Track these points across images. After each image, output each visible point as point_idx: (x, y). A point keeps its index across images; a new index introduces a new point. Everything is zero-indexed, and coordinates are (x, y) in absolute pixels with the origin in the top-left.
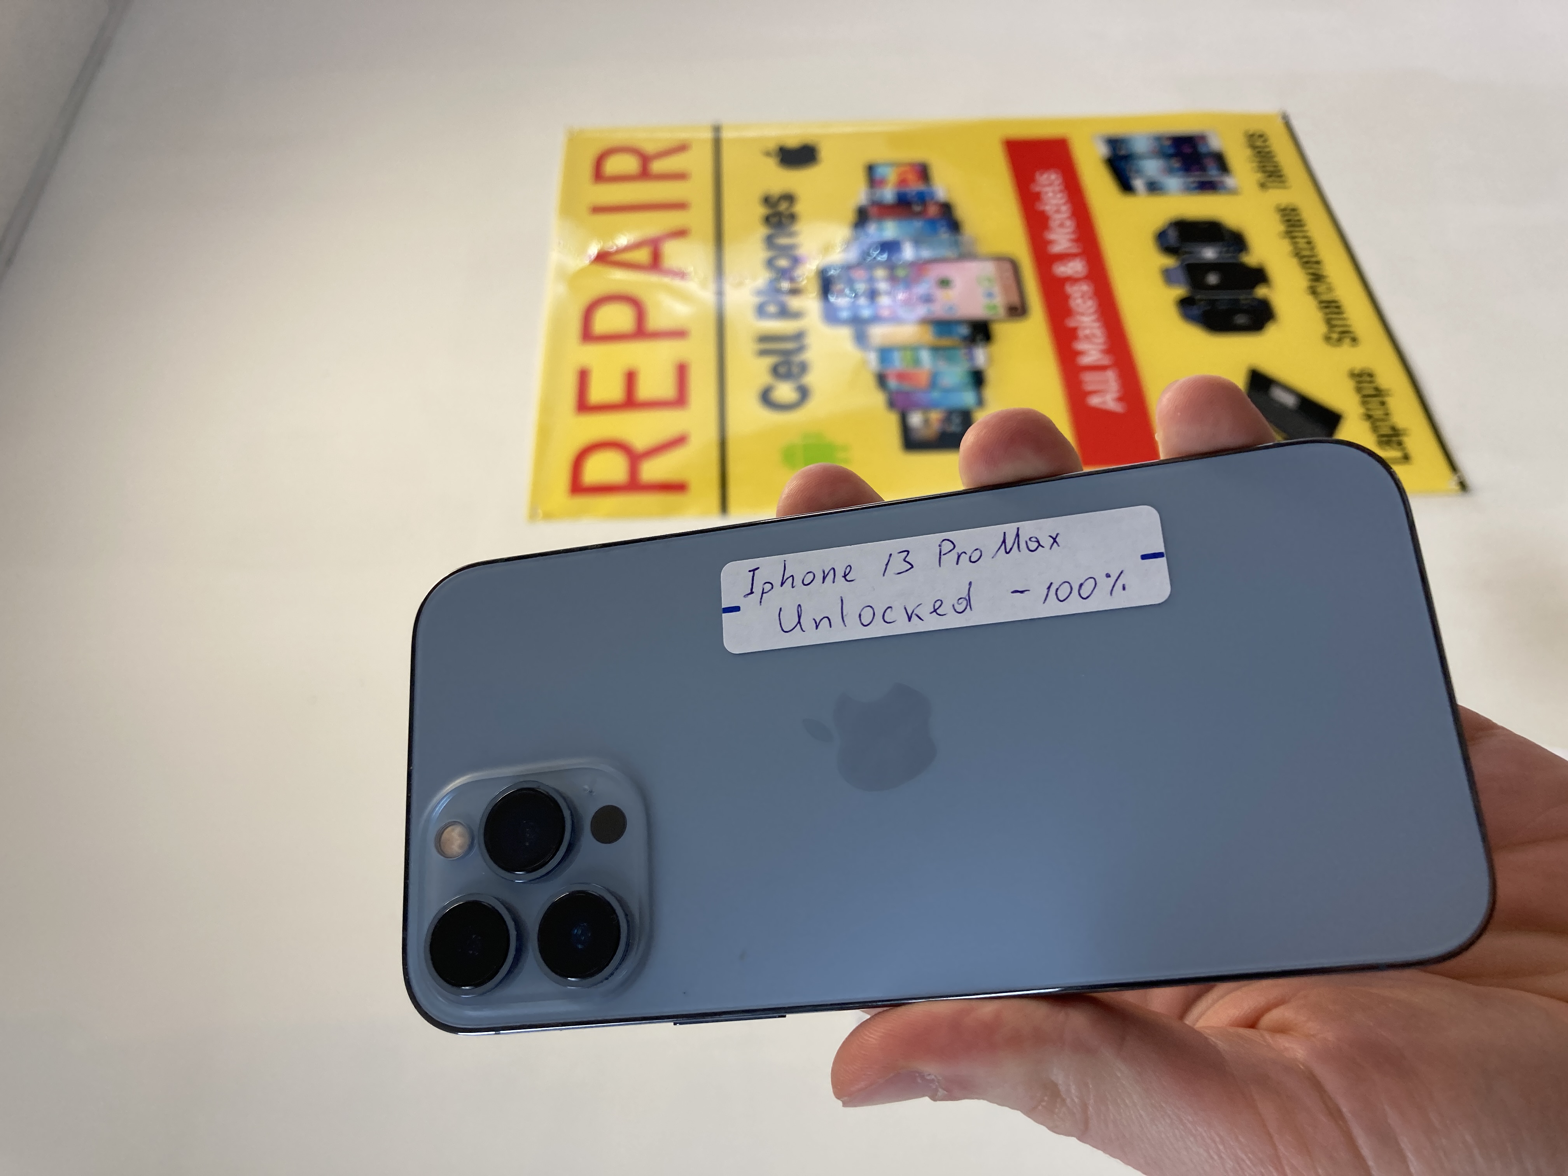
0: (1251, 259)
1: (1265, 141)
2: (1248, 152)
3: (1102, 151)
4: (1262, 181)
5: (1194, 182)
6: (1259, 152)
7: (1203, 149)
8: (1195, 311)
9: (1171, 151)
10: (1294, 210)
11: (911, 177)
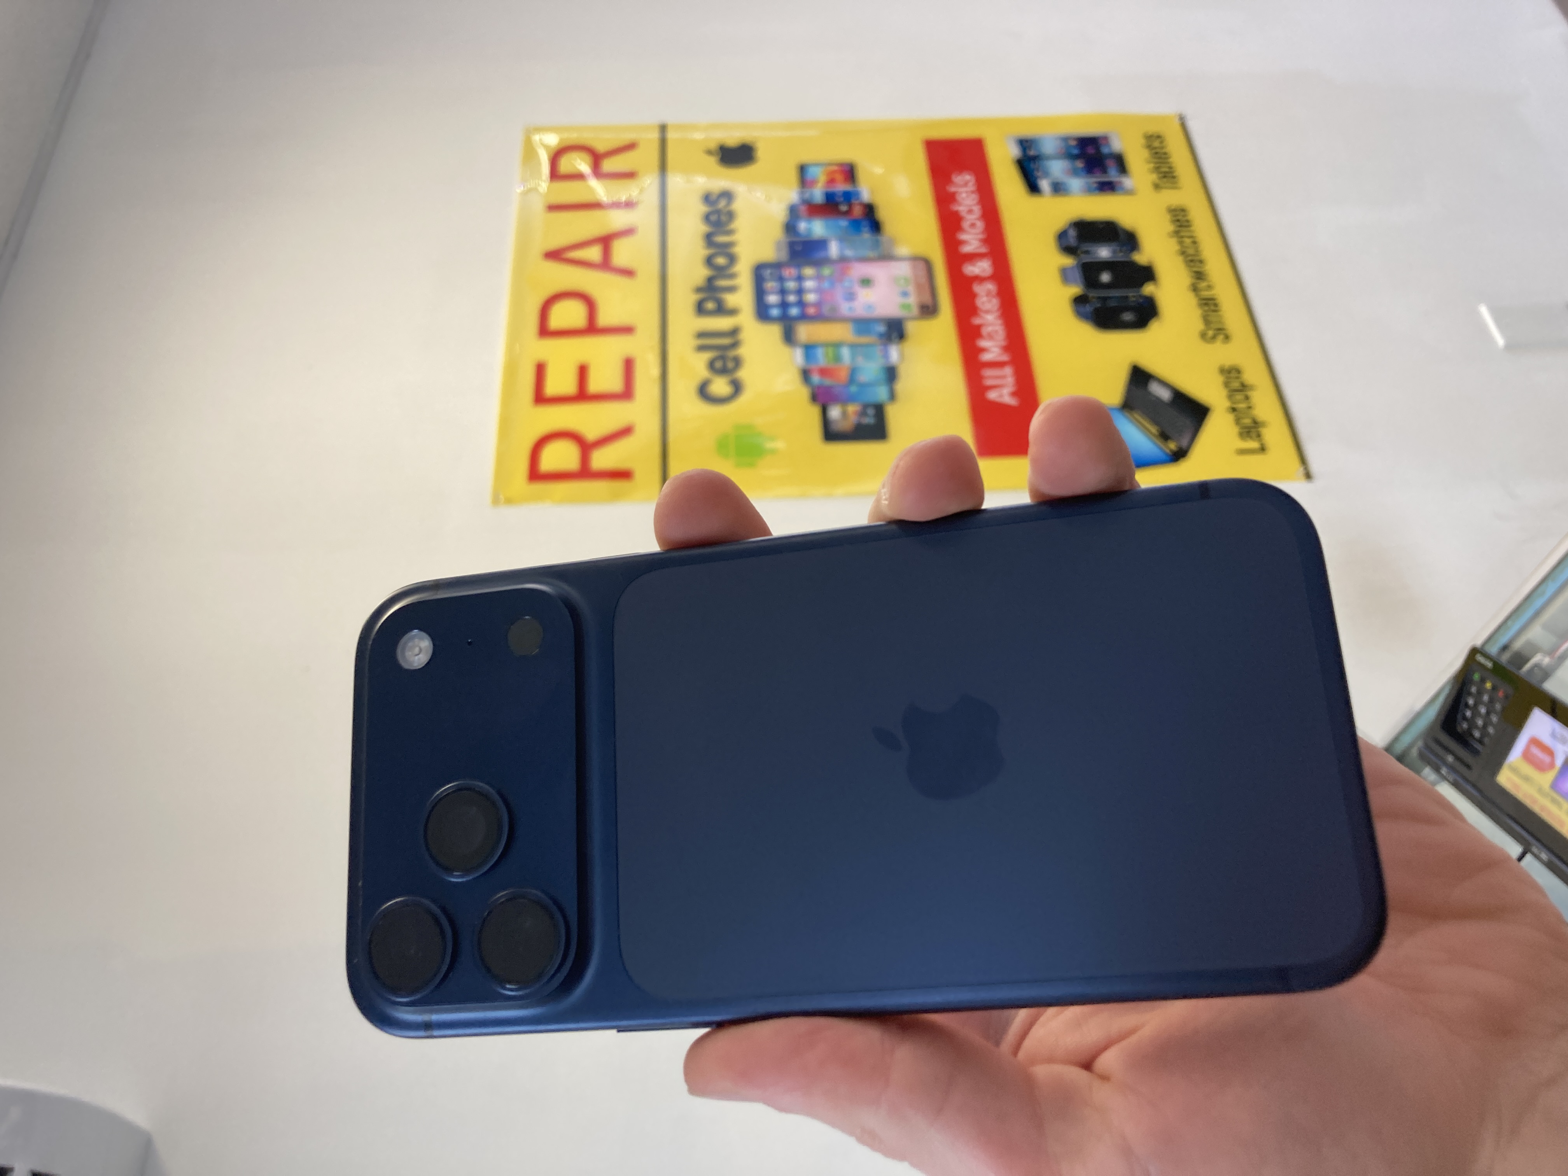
0: (1141, 258)
1: (1162, 142)
2: (1145, 154)
3: (1015, 152)
4: (1157, 181)
5: (1096, 183)
6: (1156, 154)
7: (1105, 150)
8: (1088, 308)
9: (1076, 151)
10: (1182, 211)
11: (839, 177)
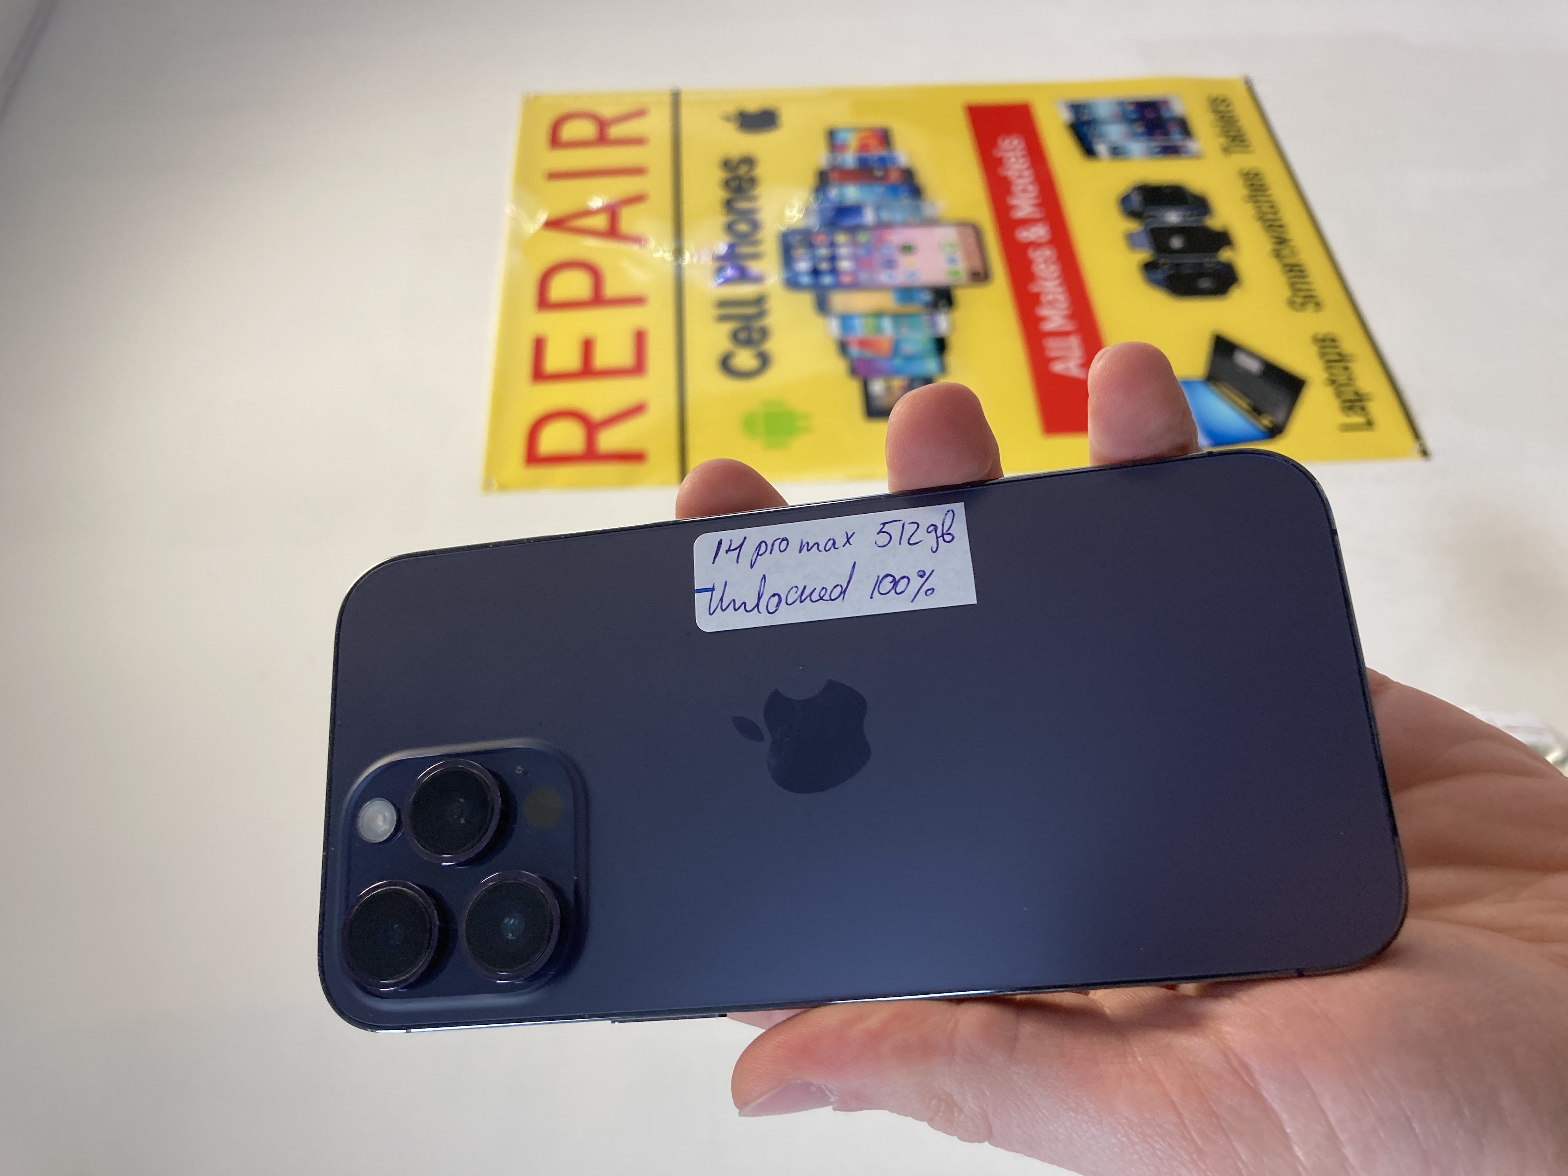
0: (1215, 222)
1: (1228, 106)
2: (1211, 117)
3: (1066, 116)
4: (1226, 145)
5: (1157, 147)
6: (1222, 117)
7: (1165, 114)
8: (1160, 275)
9: (1134, 116)
10: (1256, 174)
11: (872, 142)
